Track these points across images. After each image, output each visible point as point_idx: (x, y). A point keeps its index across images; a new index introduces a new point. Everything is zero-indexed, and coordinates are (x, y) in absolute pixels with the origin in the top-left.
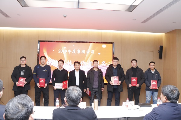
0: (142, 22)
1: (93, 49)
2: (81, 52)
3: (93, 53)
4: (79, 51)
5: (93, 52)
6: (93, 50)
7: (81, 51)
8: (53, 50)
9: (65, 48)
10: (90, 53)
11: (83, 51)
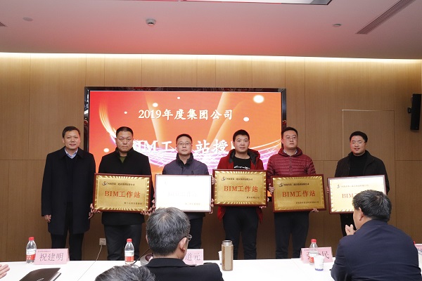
0: (360, 32)
1: (230, 106)
2: (198, 116)
3: (230, 118)
4: (192, 114)
5: (229, 115)
6: (231, 111)
7: (197, 113)
8: (126, 113)
9: (155, 105)
10: (223, 119)
11: (204, 114)
